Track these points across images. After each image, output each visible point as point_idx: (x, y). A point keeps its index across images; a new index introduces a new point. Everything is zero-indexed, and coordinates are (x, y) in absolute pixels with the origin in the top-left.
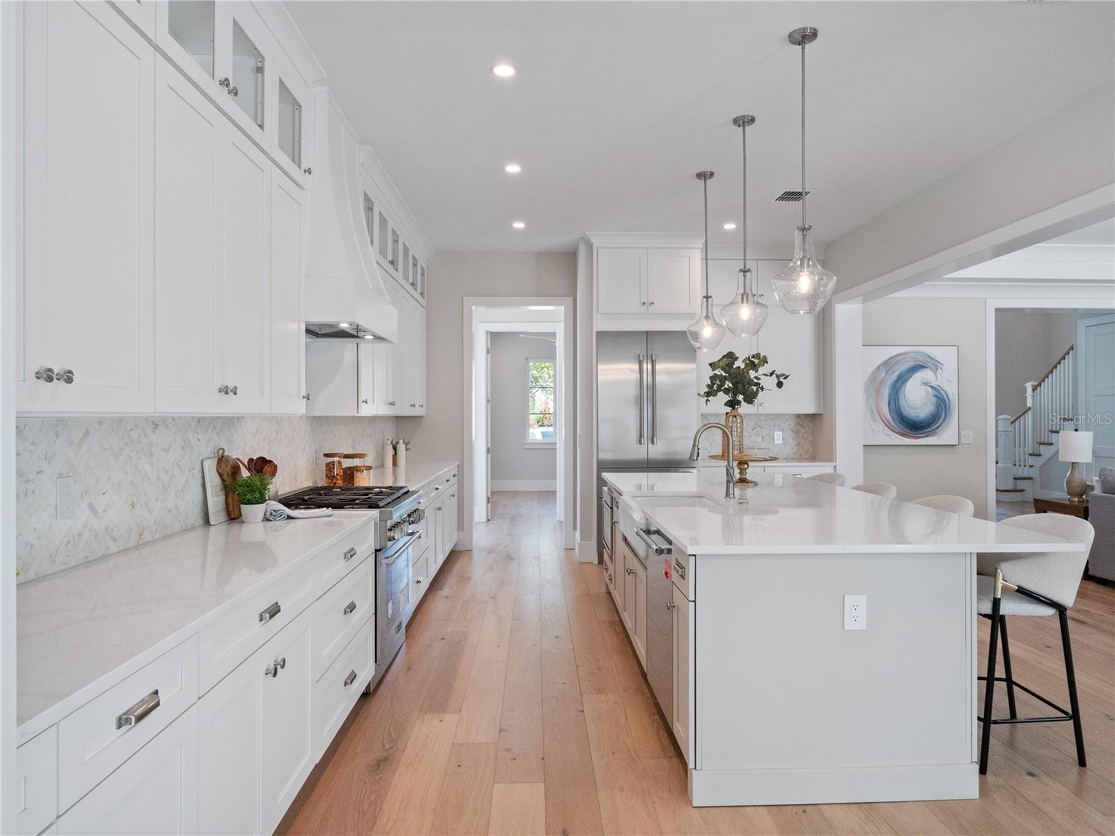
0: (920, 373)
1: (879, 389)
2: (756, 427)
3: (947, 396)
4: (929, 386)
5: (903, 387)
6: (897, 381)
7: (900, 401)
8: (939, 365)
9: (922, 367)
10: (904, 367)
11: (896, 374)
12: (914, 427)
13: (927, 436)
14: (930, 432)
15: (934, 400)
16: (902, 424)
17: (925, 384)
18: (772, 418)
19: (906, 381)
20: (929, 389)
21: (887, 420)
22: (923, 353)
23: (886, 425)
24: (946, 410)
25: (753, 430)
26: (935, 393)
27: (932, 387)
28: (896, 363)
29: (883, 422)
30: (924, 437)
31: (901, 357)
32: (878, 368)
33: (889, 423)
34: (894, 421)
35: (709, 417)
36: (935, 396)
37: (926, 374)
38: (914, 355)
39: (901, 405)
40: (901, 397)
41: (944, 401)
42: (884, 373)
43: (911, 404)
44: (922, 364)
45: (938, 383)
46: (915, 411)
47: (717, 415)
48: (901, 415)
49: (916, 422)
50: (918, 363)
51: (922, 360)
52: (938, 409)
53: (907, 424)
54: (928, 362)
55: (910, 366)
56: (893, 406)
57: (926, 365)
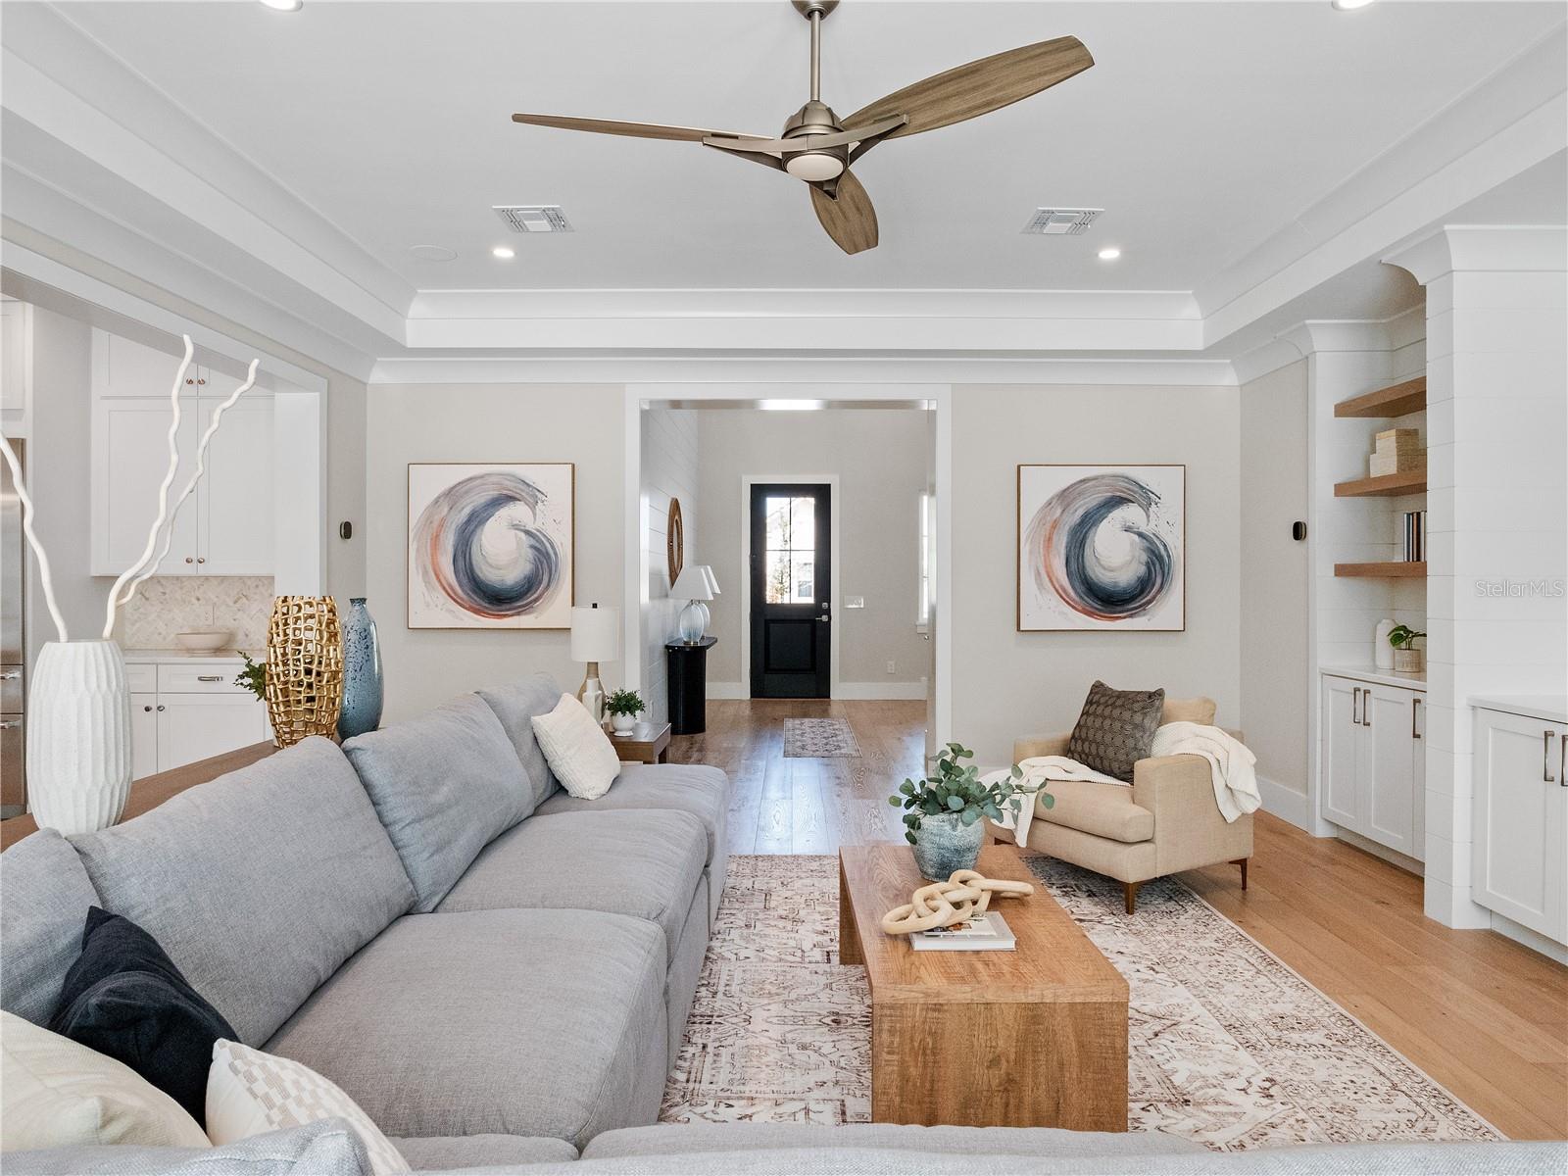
0: (506, 508)
1: (437, 536)
2: (239, 598)
3: (553, 547)
4: (522, 530)
5: (479, 531)
6: (469, 521)
7: (473, 557)
8: (539, 495)
9: (511, 499)
10: (479, 499)
11: (467, 511)
12: (497, 599)
13: (518, 614)
14: (523, 606)
15: (530, 554)
16: (474, 592)
17: (516, 527)
18: (266, 582)
19: (483, 522)
20: (522, 535)
21: (450, 586)
22: (513, 476)
23: (449, 595)
24: (550, 571)
25: (235, 602)
26: (533, 542)
27: (528, 533)
28: (466, 492)
29: (444, 588)
30: (512, 615)
31: (478, 482)
32: (437, 501)
34: (463, 590)
35: (163, 581)
36: (532, 547)
37: (517, 511)
38: (494, 479)
39: (474, 563)
40: (475, 548)
41: (547, 556)
42: (446, 510)
43: (490, 561)
44: (510, 493)
45: (538, 525)
46: (497, 572)
47: (178, 578)
48: (473, 577)
49: (500, 590)
50: (505, 492)
51: (511, 488)
52: (537, 568)
53: (484, 593)
54: (523, 491)
55: (490, 497)
56: (461, 563)
57: (518, 496)
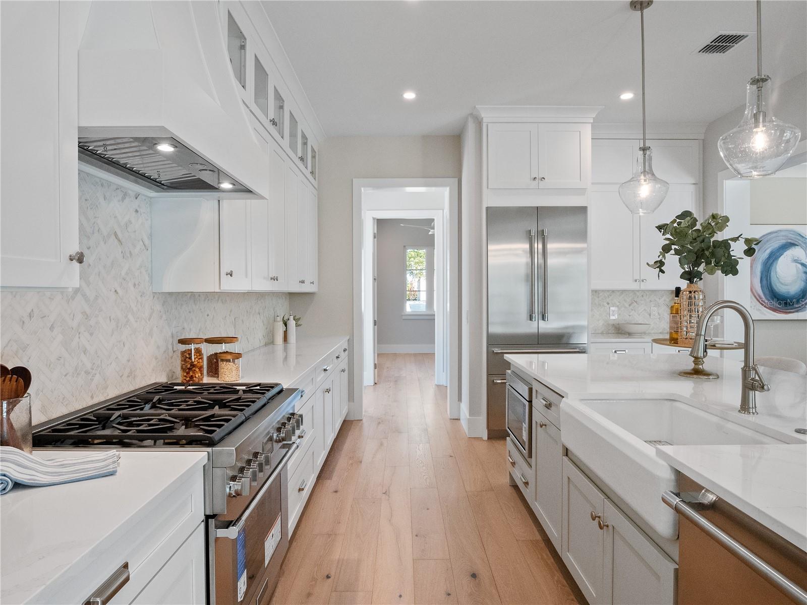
0: (790, 250)
2: (632, 303)
4: (799, 263)
5: (775, 264)
6: (769, 258)
7: (772, 278)
9: (793, 245)
10: (775, 245)
11: (768, 251)
12: (785, 303)
13: (797, 311)
14: (799, 307)
15: (804, 276)
16: (773, 299)
17: (796, 261)
19: (777, 258)
20: (800, 266)
21: (759, 296)
22: (794, 232)
23: (757, 300)
25: (630, 305)
27: (802, 264)
28: (767, 241)
29: (755, 297)
30: (793, 312)
31: (772, 236)
33: (761, 298)
37: (796, 252)
38: (783, 234)
39: (773, 284)
40: (773, 274)
43: (783, 282)
44: (792, 241)
46: (786, 287)
48: (772, 291)
49: (787, 298)
50: (789, 241)
51: (793, 238)
53: (778, 300)
54: (799, 240)
55: (781, 244)
56: (765, 282)
57: (796, 243)
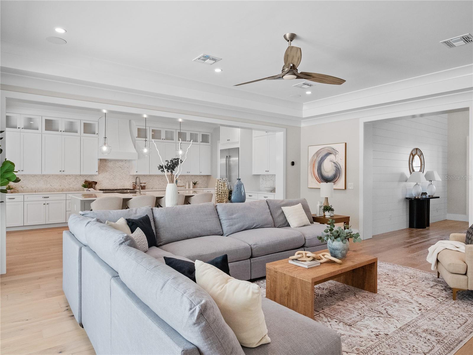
0: (329, 156)
1: (314, 164)
3: (340, 167)
4: (332, 162)
5: (323, 163)
6: (321, 160)
7: (322, 170)
8: (337, 152)
9: (331, 153)
10: (323, 154)
11: (320, 157)
12: (327, 180)
14: (333, 182)
15: (335, 168)
16: (322, 179)
17: (331, 161)
19: (324, 160)
20: (333, 163)
21: (317, 177)
22: (331, 147)
24: (339, 173)
26: (335, 165)
27: (334, 163)
28: (320, 153)
29: (315, 178)
31: (322, 150)
32: (314, 155)
34: (319, 178)
36: (335, 167)
37: (331, 157)
38: (326, 149)
40: (322, 167)
41: (339, 169)
42: (316, 157)
43: (326, 171)
44: (330, 152)
45: (337, 160)
48: (322, 175)
49: (328, 178)
50: (329, 152)
51: (331, 151)
52: (336, 173)
53: (324, 179)
54: (333, 151)
55: (325, 153)
56: (319, 171)
57: (332, 153)
